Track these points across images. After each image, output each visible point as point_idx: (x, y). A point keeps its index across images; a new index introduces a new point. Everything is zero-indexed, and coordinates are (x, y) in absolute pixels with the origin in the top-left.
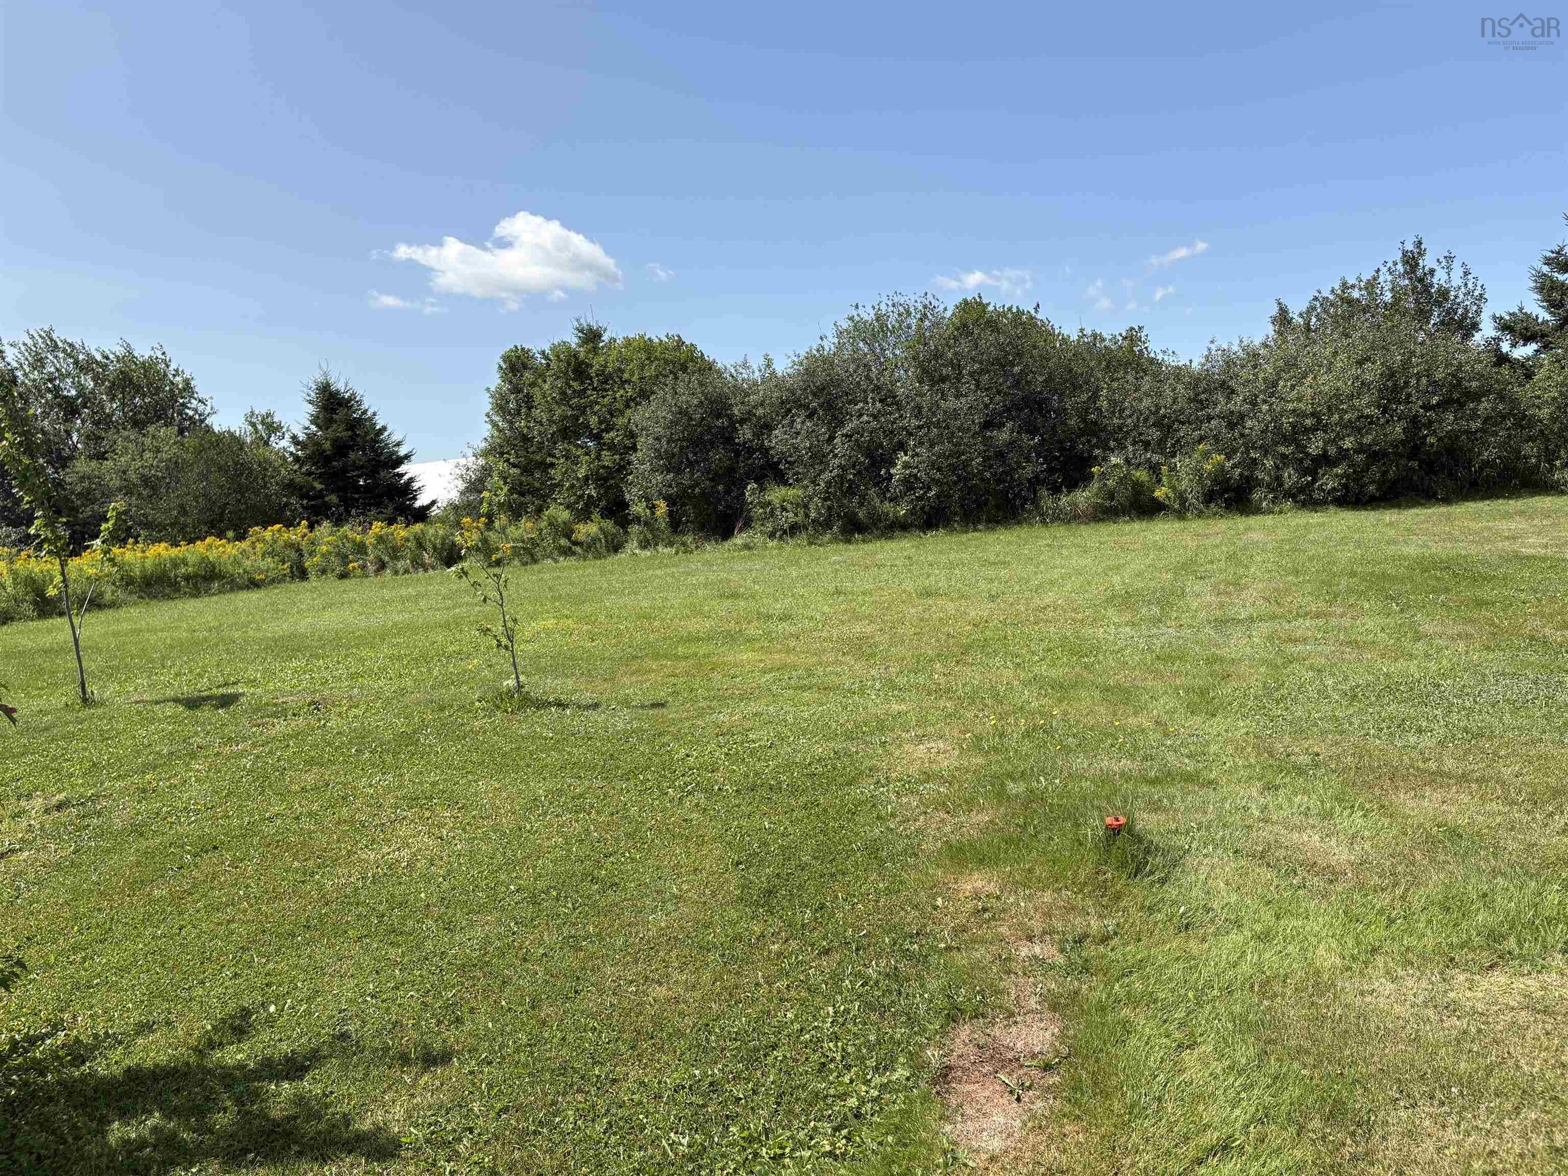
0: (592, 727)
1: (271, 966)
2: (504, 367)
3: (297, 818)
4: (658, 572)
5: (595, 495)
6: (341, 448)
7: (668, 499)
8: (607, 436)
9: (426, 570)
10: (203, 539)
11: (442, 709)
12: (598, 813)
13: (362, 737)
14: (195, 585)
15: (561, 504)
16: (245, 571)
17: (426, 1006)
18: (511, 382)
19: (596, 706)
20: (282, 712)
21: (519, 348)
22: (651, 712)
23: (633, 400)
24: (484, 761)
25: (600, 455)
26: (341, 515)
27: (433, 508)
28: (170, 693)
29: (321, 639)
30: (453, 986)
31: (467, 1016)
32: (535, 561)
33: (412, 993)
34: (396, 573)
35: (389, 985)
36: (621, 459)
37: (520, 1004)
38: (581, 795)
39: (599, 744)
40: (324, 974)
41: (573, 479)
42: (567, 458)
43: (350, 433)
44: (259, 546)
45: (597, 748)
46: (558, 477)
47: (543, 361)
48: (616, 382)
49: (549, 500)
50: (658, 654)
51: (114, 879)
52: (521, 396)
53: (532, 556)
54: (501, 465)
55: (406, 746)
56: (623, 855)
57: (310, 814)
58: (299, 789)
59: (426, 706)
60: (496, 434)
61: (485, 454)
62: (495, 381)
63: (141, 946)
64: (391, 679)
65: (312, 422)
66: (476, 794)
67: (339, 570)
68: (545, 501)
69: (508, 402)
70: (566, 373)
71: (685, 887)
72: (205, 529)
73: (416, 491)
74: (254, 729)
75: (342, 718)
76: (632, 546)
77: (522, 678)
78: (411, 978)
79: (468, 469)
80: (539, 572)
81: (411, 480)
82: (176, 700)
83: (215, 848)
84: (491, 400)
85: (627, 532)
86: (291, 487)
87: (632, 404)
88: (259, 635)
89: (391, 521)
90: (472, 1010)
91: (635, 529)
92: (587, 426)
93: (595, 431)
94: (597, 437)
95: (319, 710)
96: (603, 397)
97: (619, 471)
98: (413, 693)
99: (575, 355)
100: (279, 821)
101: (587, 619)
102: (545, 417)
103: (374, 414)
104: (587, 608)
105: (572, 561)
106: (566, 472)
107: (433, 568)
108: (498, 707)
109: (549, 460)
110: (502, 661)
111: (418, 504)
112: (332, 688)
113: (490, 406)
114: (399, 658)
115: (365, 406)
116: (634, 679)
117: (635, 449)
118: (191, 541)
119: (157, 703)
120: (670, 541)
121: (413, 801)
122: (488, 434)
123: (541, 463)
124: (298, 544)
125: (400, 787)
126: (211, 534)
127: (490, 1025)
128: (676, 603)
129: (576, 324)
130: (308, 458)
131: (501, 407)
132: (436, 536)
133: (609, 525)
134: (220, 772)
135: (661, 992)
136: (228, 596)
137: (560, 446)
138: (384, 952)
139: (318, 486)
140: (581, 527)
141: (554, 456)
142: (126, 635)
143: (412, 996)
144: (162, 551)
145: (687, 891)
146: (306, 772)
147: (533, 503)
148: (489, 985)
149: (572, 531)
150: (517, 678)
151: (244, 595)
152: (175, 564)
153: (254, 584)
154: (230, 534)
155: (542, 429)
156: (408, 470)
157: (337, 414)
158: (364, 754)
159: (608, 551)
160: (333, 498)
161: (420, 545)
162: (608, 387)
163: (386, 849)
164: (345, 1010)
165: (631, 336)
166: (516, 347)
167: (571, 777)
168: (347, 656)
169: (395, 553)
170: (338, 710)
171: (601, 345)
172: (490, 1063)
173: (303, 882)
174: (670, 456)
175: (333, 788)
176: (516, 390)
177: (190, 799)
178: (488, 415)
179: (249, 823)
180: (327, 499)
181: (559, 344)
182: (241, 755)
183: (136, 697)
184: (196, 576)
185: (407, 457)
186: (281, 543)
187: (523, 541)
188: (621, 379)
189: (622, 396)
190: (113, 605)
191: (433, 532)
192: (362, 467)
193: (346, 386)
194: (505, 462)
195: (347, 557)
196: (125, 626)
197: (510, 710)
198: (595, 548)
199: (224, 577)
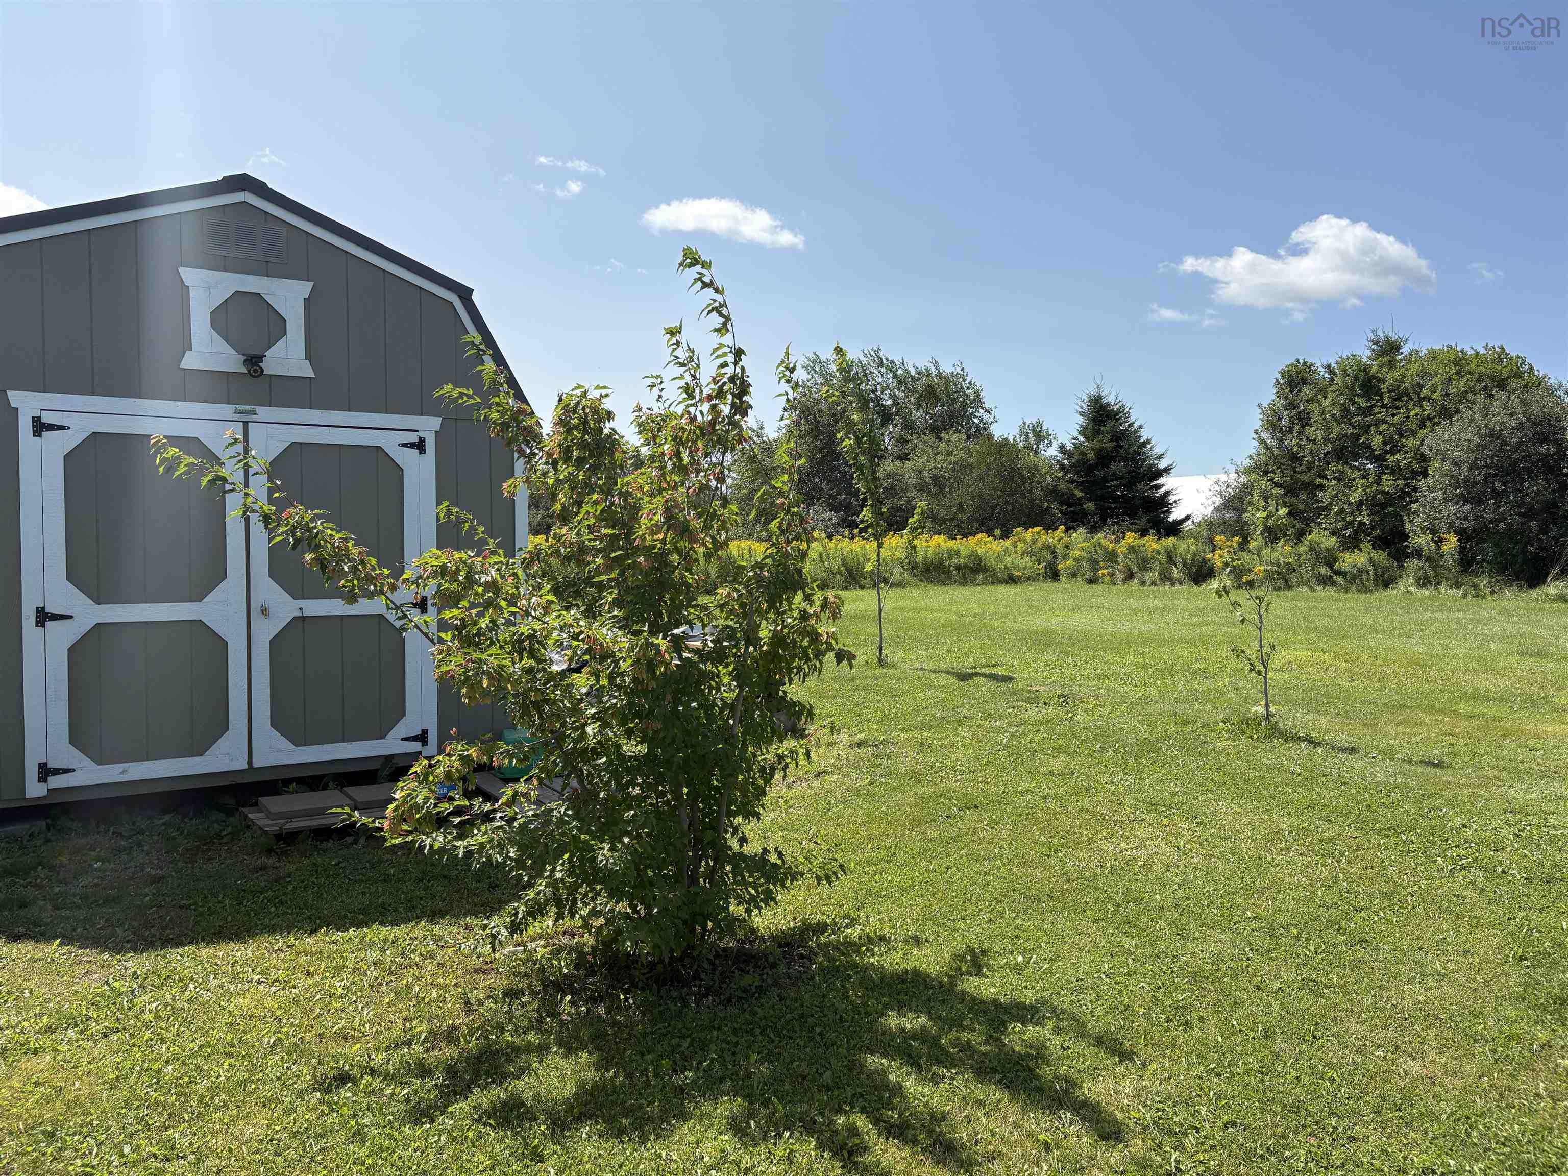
0: (1347, 772)
1: (1019, 921)
2: (1282, 382)
3: (1045, 798)
4: (1438, 615)
5: (1368, 522)
6: (1104, 458)
7: (1461, 533)
8: (1391, 458)
9: (1173, 584)
10: (974, 534)
11: (1185, 723)
12: (1349, 863)
13: (1105, 736)
14: (964, 574)
15: (1325, 529)
16: (1006, 567)
17: (1157, 1000)
18: (1286, 398)
19: (1353, 750)
20: (1034, 699)
21: (1301, 361)
22: (1420, 770)
23: (1429, 418)
24: (1225, 783)
25: (1381, 479)
26: (1095, 523)
27: (1187, 523)
28: (943, 665)
29: (1070, 638)
30: (1184, 990)
31: (1196, 1022)
32: (1289, 587)
33: (1144, 984)
34: (1143, 583)
35: (1122, 970)
36: (1405, 485)
37: (1252, 1030)
38: (1330, 840)
39: (1353, 791)
40: (1065, 943)
41: (1345, 503)
42: (1339, 480)
43: (1115, 443)
44: (1020, 545)
45: (1351, 795)
46: (1327, 501)
47: (1327, 375)
48: (1412, 400)
49: (1312, 524)
50: (1433, 707)
51: (898, 813)
52: (1294, 412)
53: (1286, 581)
54: (1264, 484)
55: (1148, 752)
56: (1376, 913)
57: (1056, 796)
58: (1047, 772)
59: (1170, 717)
60: (1263, 451)
61: (1248, 471)
62: (1269, 396)
63: (917, 874)
64: (1136, 686)
65: (1080, 433)
66: (1215, 813)
67: (1089, 575)
68: (1307, 525)
69: (1280, 419)
70: (1352, 389)
71: (1452, 967)
72: (976, 525)
73: (1171, 504)
74: (1010, 710)
75: (1088, 715)
76: (1407, 582)
77: (1272, 709)
78: (1142, 970)
79: (1228, 486)
80: (1293, 599)
81: (1167, 493)
82: (948, 672)
83: (976, 807)
84: (1261, 417)
85: (1403, 566)
86: (1053, 493)
87: (1428, 424)
88: (1016, 626)
89: (1143, 533)
90: (1201, 1019)
91: (1413, 564)
92: (1368, 447)
93: (1377, 453)
94: (1380, 459)
95: (1067, 703)
96: (1394, 415)
97: (1401, 498)
98: (1156, 702)
99: (1365, 370)
100: (1029, 797)
101: (1348, 657)
102: (1320, 435)
103: (1141, 427)
104: (1347, 645)
105: (1331, 591)
106: (1336, 495)
107: (1181, 583)
108: (1243, 732)
109: (1318, 481)
110: (1251, 686)
111: (1171, 519)
112: (1080, 685)
113: (1260, 423)
114: (1145, 667)
115: (1132, 419)
116: (1400, 729)
117: (1425, 474)
118: (966, 536)
119: (934, 672)
120: (1457, 582)
121: (1152, 806)
122: (1254, 451)
123: (1308, 483)
124: (1055, 546)
125: (1140, 790)
126: (982, 532)
127: (1220, 1039)
128: (1461, 652)
129: (1371, 336)
130: (1073, 466)
131: (1273, 423)
132: (1188, 551)
133: (1381, 556)
134: (980, 742)
135: (1414, 1067)
136: (990, 588)
137: (1333, 467)
138: (1118, 939)
139: (1079, 494)
140: (1347, 555)
141: (1324, 477)
142: (909, 611)
143: (1143, 987)
144: (941, 542)
145: (1453, 972)
146: (1054, 757)
147: (1294, 526)
148: (1220, 1000)
149: (1336, 560)
150: (1267, 706)
151: (1003, 589)
152: (952, 554)
153: (1011, 580)
154: (997, 532)
155: (1314, 448)
156: (1167, 482)
157: (1105, 426)
158: (1108, 752)
159: (1376, 585)
160: (1090, 506)
161: (1170, 559)
162: (1401, 404)
163: (1123, 845)
164: (1082, 980)
165: (1437, 347)
166: (1298, 361)
167: (1320, 819)
168: (1094, 657)
169: (1145, 564)
170: (1084, 706)
171: (1400, 357)
172: (1218, 1075)
173: (1048, 856)
174: (1469, 483)
175: (1078, 777)
176: (1292, 406)
177: (957, 760)
178: (1256, 432)
179: (1004, 792)
180: (1085, 506)
181: (1348, 358)
182: (998, 731)
183: (917, 665)
184: (966, 566)
185: (1167, 470)
186: (1039, 544)
187: (1278, 565)
188: (1419, 397)
189: (1417, 415)
190: (900, 585)
191: (1185, 547)
192: (1122, 478)
193: (1117, 399)
194: (1268, 481)
195: (1098, 563)
196: (908, 604)
197: (1255, 736)
198: (1361, 580)
199: (987, 571)
